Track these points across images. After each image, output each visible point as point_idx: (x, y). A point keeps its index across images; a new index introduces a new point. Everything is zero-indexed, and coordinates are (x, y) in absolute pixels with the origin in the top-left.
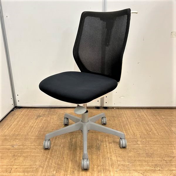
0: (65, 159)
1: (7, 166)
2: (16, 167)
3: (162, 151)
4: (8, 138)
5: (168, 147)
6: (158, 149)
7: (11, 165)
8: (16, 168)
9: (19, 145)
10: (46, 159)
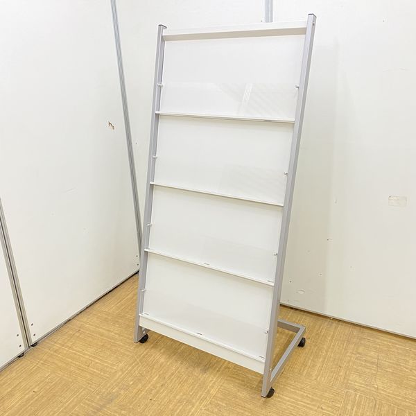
0: (154, 370)
1: (90, 356)
2: (97, 361)
3: (292, 406)
4: (109, 318)
5: (308, 404)
6: (288, 401)
7: (93, 357)
8: (97, 363)
9: (116, 334)
10: (133, 363)
